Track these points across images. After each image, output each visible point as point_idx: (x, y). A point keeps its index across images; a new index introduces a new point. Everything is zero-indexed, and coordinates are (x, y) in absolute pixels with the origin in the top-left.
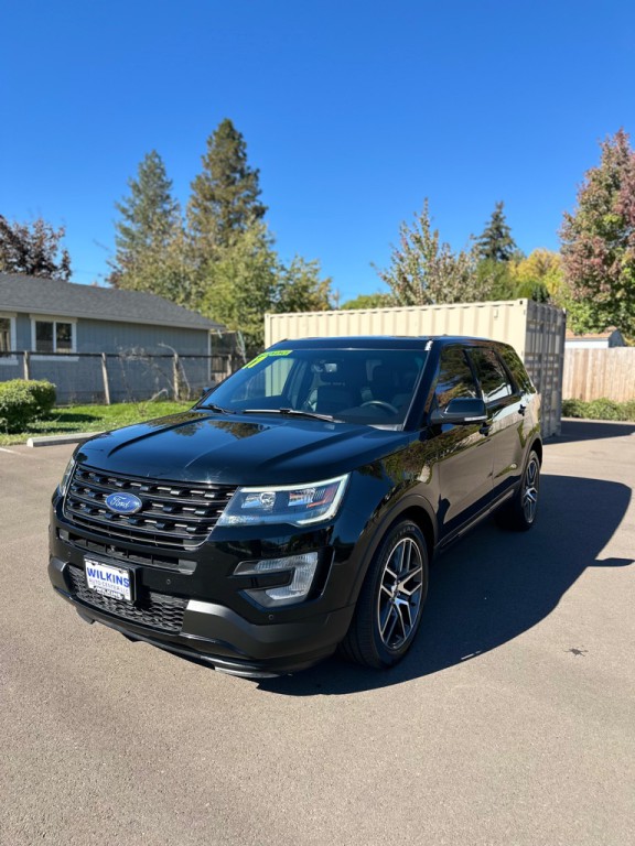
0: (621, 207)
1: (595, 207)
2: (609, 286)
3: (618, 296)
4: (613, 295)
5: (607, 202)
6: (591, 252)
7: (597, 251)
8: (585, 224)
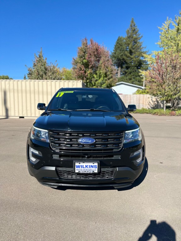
0: (88, 58)
1: (82, 57)
2: (86, 79)
3: (88, 81)
4: (86, 81)
5: (84, 56)
6: (81, 69)
7: (83, 69)
8: (79, 61)
